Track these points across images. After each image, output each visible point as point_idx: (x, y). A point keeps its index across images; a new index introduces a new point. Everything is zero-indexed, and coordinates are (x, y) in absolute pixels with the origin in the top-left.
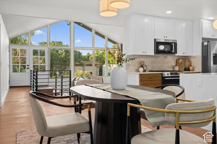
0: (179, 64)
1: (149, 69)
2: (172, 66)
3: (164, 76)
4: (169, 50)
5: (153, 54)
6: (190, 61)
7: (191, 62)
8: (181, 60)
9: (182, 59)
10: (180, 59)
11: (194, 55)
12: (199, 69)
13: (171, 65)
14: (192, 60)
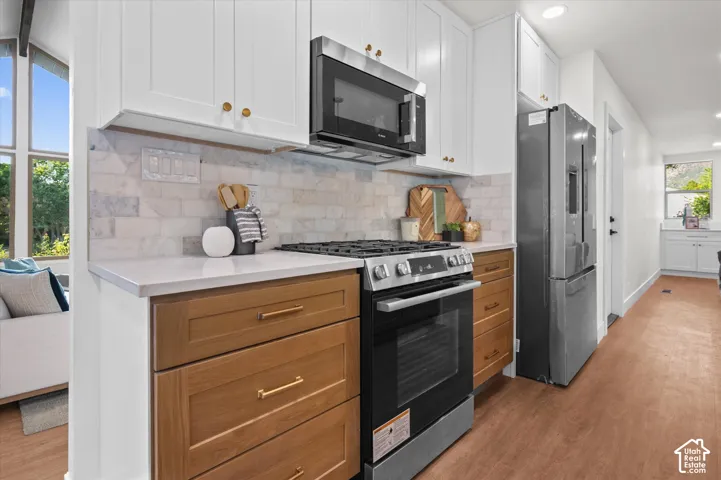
0: (418, 208)
1: (281, 237)
2: (393, 220)
3: (375, 287)
4: (393, 128)
5: (303, 139)
6: (461, 200)
7: (465, 203)
8: (427, 194)
9: (430, 187)
10: (425, 189)
11: (477, 171)
12: (505, 233)
13: (386, 214)
14: (468, 193)
